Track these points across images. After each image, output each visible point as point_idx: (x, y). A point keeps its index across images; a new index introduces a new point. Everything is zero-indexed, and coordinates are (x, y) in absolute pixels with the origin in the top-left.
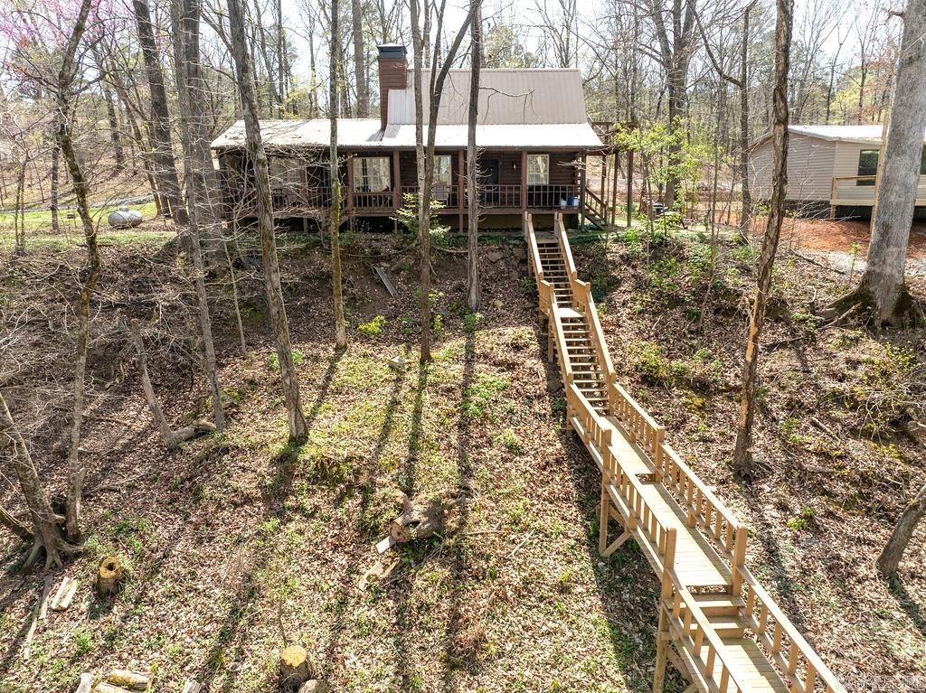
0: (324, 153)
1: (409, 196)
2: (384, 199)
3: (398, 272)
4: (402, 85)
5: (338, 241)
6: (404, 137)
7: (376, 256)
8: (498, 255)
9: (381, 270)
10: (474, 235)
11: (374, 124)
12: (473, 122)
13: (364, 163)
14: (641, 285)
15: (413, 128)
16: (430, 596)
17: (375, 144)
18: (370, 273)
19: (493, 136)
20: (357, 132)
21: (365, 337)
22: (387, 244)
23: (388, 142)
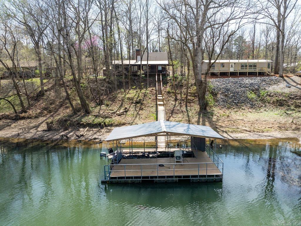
0: (128, 65)
1: (139, 71)
2: (137, 72)
3: (138, 82)
4: (139, 55)
5: (130, 77)
6: (139, 63)
7: (135, 79)
8: (152, 79)
9: (135, 81)
10: (148, 76)
11: (135, 61)
12: (148, 61)
13: (133, 67)
14: (171, 82)
15: (140, 62)
16: (139, 106)
17: (135, 64)
18: (134, 82)
19: (150, 63)
20: (133, 62)
21: (133, 89)
22: (136, 78)
23: (137, 64)
